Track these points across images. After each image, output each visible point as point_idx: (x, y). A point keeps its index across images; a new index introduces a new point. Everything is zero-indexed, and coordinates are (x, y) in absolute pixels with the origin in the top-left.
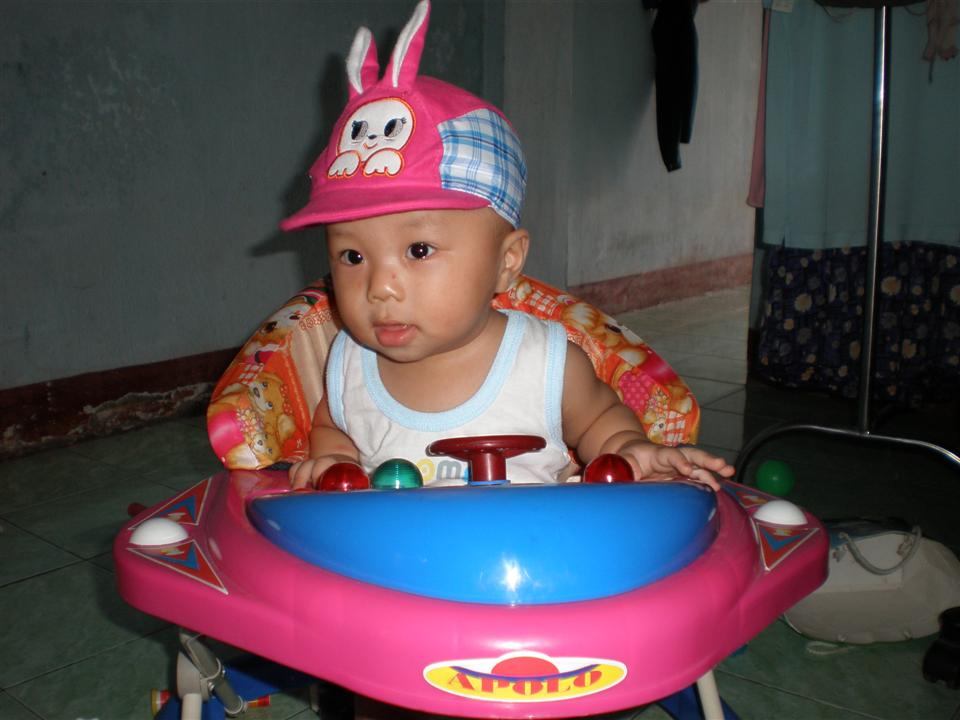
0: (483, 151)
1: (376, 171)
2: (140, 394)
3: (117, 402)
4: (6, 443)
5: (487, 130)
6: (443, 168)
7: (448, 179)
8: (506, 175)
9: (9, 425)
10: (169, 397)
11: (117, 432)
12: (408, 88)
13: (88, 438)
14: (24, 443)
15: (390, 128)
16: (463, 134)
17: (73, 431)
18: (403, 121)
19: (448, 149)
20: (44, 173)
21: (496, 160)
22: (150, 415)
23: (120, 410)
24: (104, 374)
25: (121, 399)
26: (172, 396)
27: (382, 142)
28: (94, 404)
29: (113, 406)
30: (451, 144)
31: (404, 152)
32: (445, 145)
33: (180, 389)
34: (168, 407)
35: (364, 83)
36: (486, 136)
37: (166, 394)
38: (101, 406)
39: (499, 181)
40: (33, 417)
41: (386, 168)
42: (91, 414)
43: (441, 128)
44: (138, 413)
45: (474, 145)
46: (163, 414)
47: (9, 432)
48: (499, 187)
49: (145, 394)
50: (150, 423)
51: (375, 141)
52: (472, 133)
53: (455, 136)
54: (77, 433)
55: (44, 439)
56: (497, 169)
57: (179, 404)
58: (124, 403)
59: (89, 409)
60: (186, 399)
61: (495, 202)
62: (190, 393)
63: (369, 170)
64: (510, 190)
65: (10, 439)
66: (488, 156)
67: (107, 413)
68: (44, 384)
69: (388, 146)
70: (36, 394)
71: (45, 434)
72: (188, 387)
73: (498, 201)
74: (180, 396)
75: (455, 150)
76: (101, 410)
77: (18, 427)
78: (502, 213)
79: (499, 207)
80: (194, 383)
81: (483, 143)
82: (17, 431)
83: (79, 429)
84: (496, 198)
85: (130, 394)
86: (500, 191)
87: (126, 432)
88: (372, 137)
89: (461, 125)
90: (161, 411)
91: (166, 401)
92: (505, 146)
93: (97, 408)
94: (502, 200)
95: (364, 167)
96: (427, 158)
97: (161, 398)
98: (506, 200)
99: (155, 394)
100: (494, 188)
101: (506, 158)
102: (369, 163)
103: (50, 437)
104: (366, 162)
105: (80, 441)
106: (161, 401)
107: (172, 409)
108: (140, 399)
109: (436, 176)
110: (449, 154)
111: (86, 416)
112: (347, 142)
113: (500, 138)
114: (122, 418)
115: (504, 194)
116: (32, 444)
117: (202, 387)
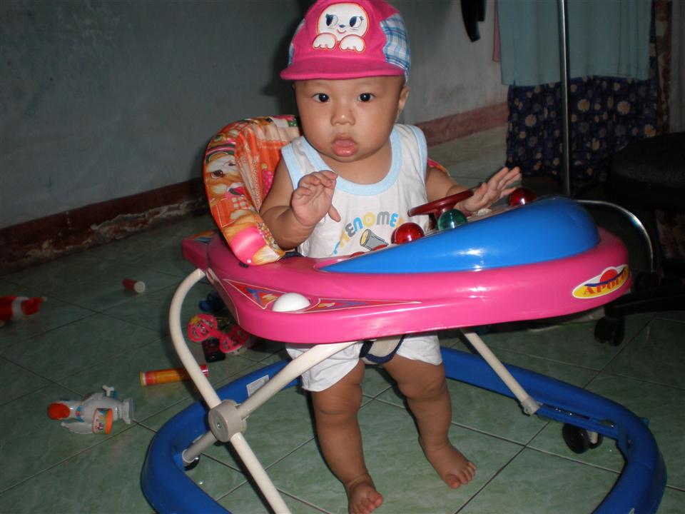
0: (402, 40)
2: (125, 216)
3: (112, 221)
4: (44, 251)
6: (384, 49)
7: (388, 57)
9: (45, 240)
10: (144, 216)
11: (113, 240)
13: (95, 245)
14: (55, 251)
16: (393, 29)
17: (86, 242)
18: (361, 18)
19: (388, 38)
22: (133, 228)
23: (113, 227)
24: (102, 204)
25: (114, 220)
26: (147, 215)
28: (98, 224)
29: (109, 224)
30: (389, 35)
33: (151, 211)
34: (145, 222)
36: (402, 30)
37: (142, 214)
38: (102, 224)
39: (408, 58)
40: (60, 234)
42: (96, 230)
43: (382, 25)
44: (126, 228)
45: (398, 36)
46: (142, 227)
47: (45, 245)
49: (129, 215)
50: (135, 233)
51: (344, 29)
53: (390, 30)
54: (88, 243)
55: (68, 248)
57: (151, 220)
58: (116, 222)
59: (94, 227)
60: (156, 217)
62: (158, 213)
63: (343, 47)
65: (46, 249)
67: (106, 229)
68: (65, 212)
69: (353, 33)
70: (60, 220)
71: (68, 244)
72: (156, 209)
74: (151, 215)
75: (391, 39)
76: (101, 227)
77: (51, 241)
80: (160, 206)
82: (50, 244)
83: (90, 240)
84: (407, 69)
85: (119, 216)
87: (119, 240)
88: (342, 26)
89: (390, 24)
90: (140, 225)
91: (143, 219)
93: (100, 226)
97: (139, 217)
99: (135, 215)
100: (407, 63)
102: (342, 43)
103: (71, 247)
104: (340, 42)
105: (90, 247)
106: (139, 219)
107: (147, 224)
108: (126, 219)
109: (383, 54)
110: (389, 42)
111: (93, 232)
112: (324, 27)
114: (116, 232)
116: (60, 251)
117: (165, 209)
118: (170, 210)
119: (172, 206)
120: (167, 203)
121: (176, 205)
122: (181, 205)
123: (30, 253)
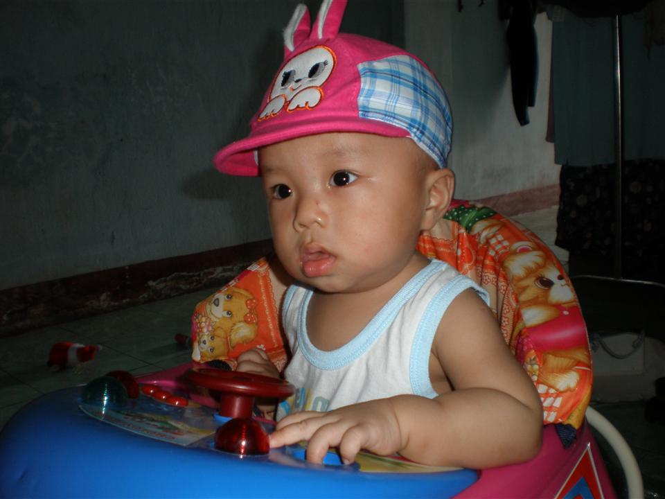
0: (402, 87)
1: (298, 107)
2: (181, 274)
3: (168, 278)
4: (102, 303)
5: (407, 71)
6: (361, 100)
7: (366, 110)
8: (426, 111)
9: (103, 292)
10: (199, 275)
11: (168, 297)
12: (331, 36)
13: (150, 300)
14: (112, 303)
15: (314, 71)
16: (381, 72)
17: (141, 296)
18: (325, 63)
19: (365, 82)
20: (122, 140)
21: (416, 97)
22: (188, 286)
23: (169, 283)
24: (160, 261)
25: (170, 277)
26: (202, 275)
27: (306, 82)
28: (155, 280)
29: (165, 281)
30: (368, 79)
31: (324, 87)
32: (362, 79)
33: (206, 271)
34: (199, 282)
35: (295, 42)
36: (405, 75)
37: (197, 274)
38: (158, 281)
39: (418, 115)
40: (118, 288)
41: (307, 103)
42: (152, 286)
43: (360, 67)
44: (181, 286)
45: (392, 81)
47: (103, 297)
48: (418, 119)
49: (185, 274)
50: (188, 291)
51: (300, 83)
52: (391, 71)
53: (374, 73)
54: (144, 297)
55: (124, 301)
56: (416, 103)
57: (205, 280)
58: (172, 280)
59: (151, 283)
60: (211, 276)
61: (415, 133)
62: (213, 273)
63: (292, 107)
64: (431, 125)
65: (104, 301)
66: (407, 92)
67: (162, 285)
68: (123, 268)
69: (311, 85)
70: (119, 273)
71: (125, 298)
72: (211, 270)
73: (418, 133)
74: (206, 275)
75: (373, 84)
76: (157, 284)
77: (109, 293)
78: (421, 145)
79: (420, 139)
80: (214, 267)
81: (401, 80)
82: (108, 296)
83: (145, 295)
84: (415, 130)
85: (175, 273)
86: (419, 124)
87: (173, 297)
88: (298, 81)
89: (379, 65)
90: (195, 284)
91: (198, 278)
92: (425, 86)
94: (422, 133)
95: (288, 105)
96: (345, 91)
97: (194, 276)
98: (426, 133)
99: (191, 274)
100: (413, 120)
101: (425, 96)
102: (292, 102)
103: (128, 300)
104: (290, 102)
105: (146, 302)
106: (194, 278)
108: (182, 277)
109: (354, 106)
110: (367, 87)
111: (149, 287)
112: (278, 89)
113: (419, 78)
114: (171, 288)
115: (424, 127)
116: (116, 304)
117: (219, 269)
118: (225, 271)
119: (226, 267)
120: (222, 265)
121: (230, 267)
122: (235, 268)
123: (88, 303)
